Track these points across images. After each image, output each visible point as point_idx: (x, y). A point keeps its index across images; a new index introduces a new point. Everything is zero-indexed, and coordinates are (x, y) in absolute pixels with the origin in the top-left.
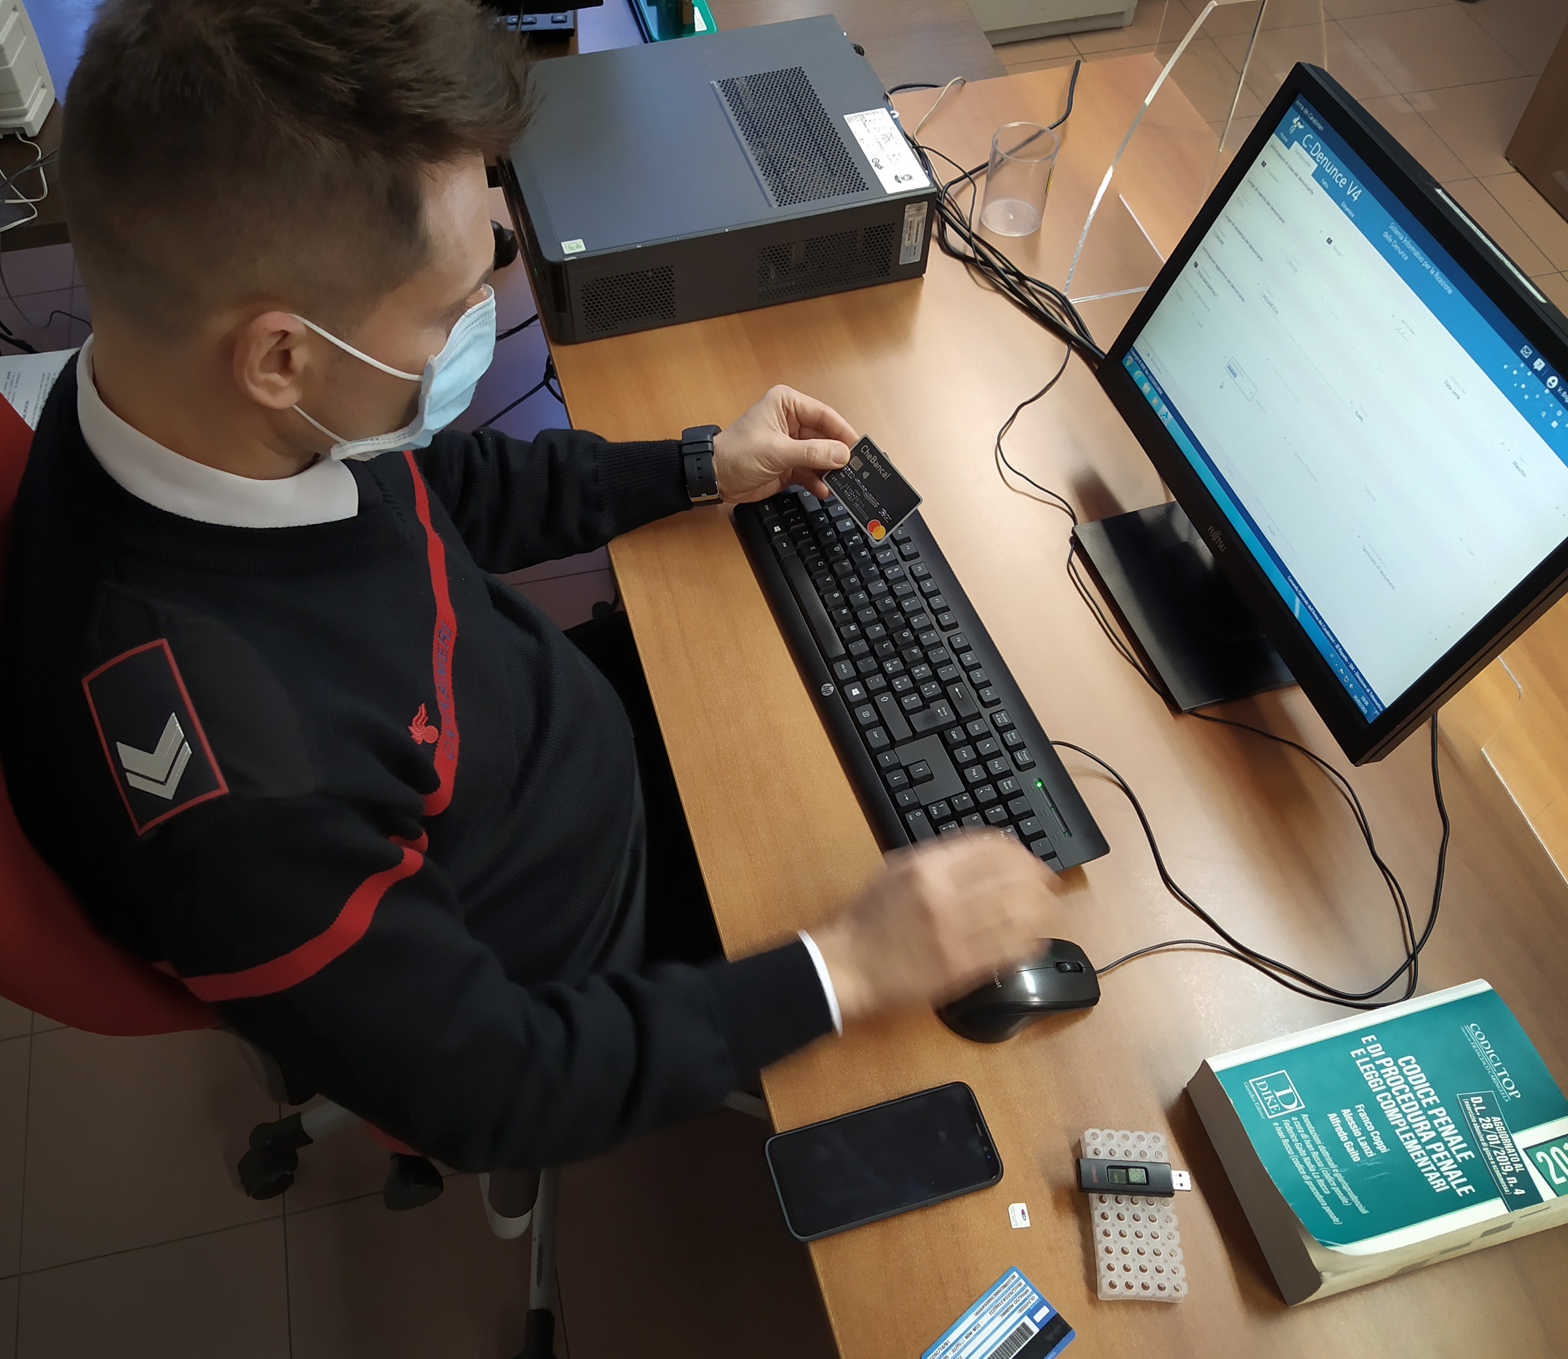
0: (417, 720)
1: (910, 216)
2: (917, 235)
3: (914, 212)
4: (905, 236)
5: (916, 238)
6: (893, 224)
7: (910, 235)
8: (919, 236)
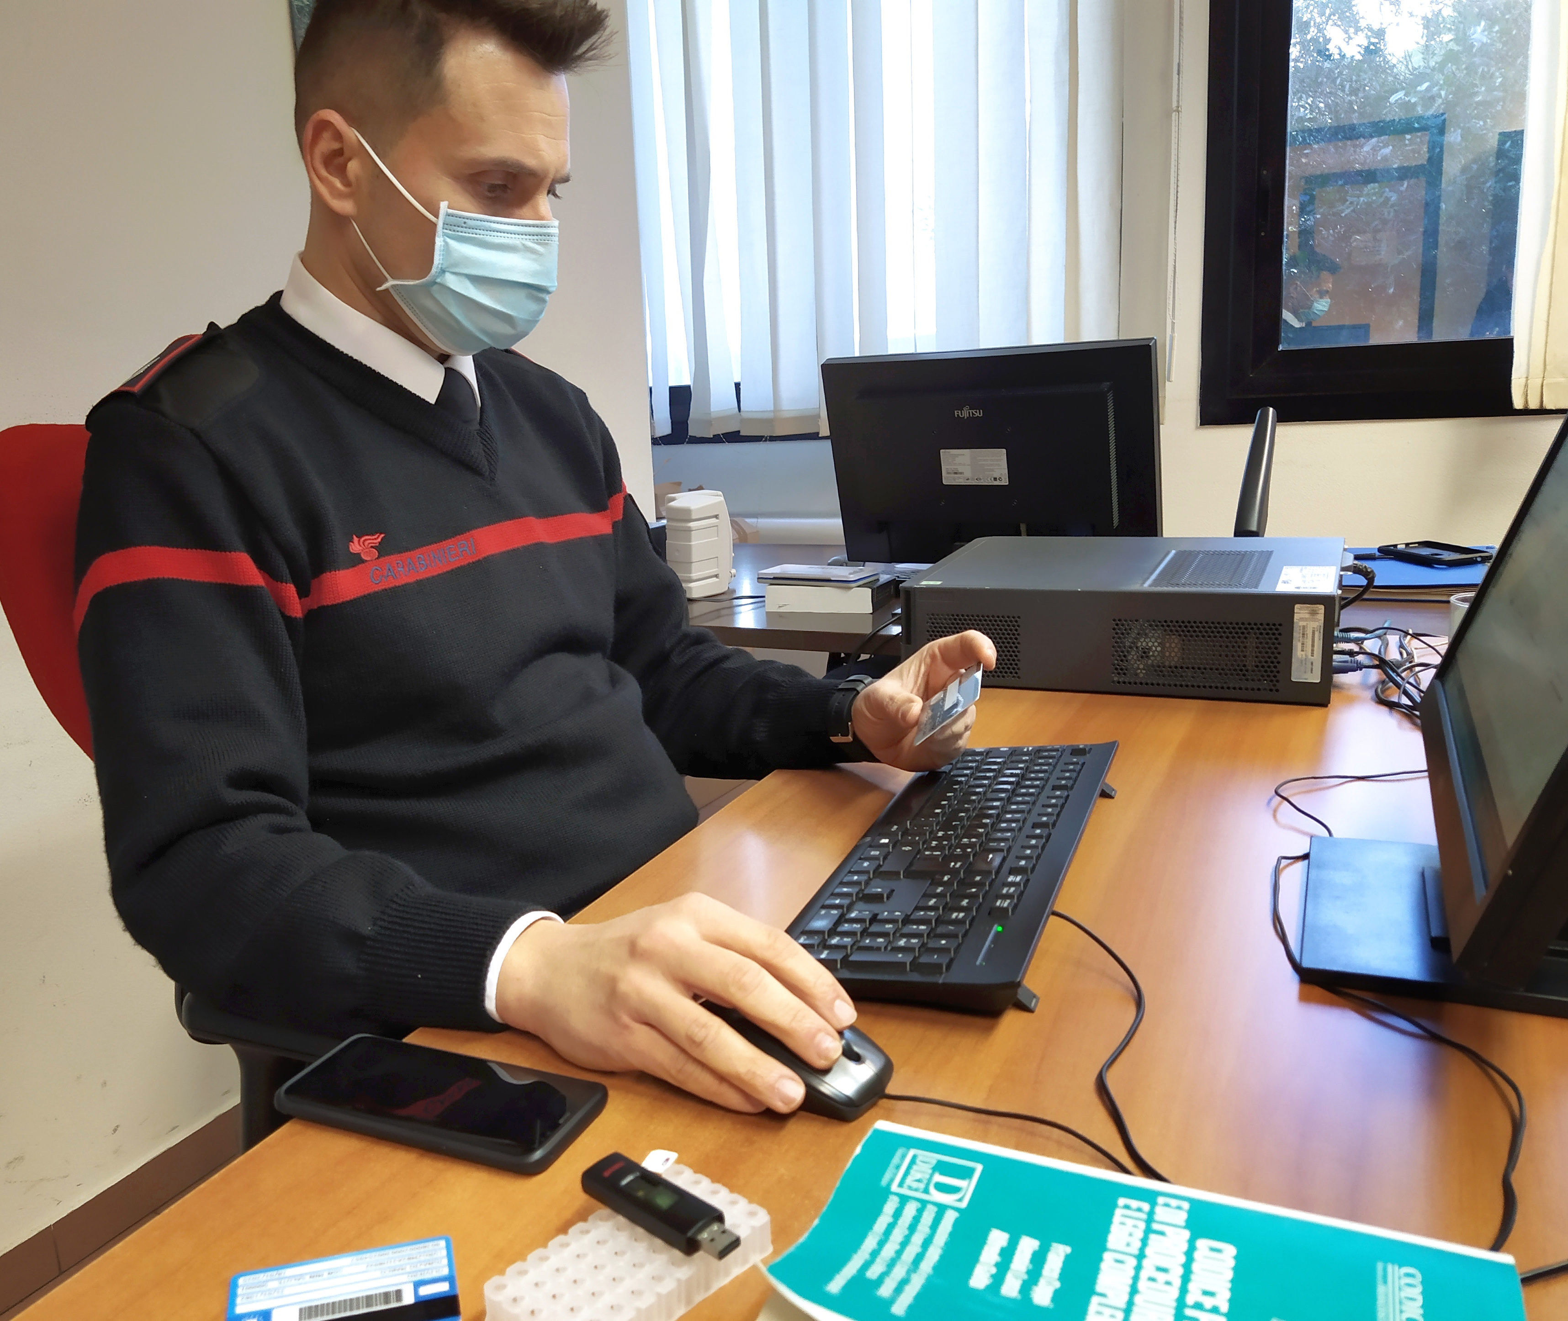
0: (366, 540)
1: (1302, 619)
2: (1313, 646)
3: (1307, 616)
4: (1297, 645)
5: (1313, 650)
6: (1280, 625)
7: (1303, 644)
8: (1315, 648)
